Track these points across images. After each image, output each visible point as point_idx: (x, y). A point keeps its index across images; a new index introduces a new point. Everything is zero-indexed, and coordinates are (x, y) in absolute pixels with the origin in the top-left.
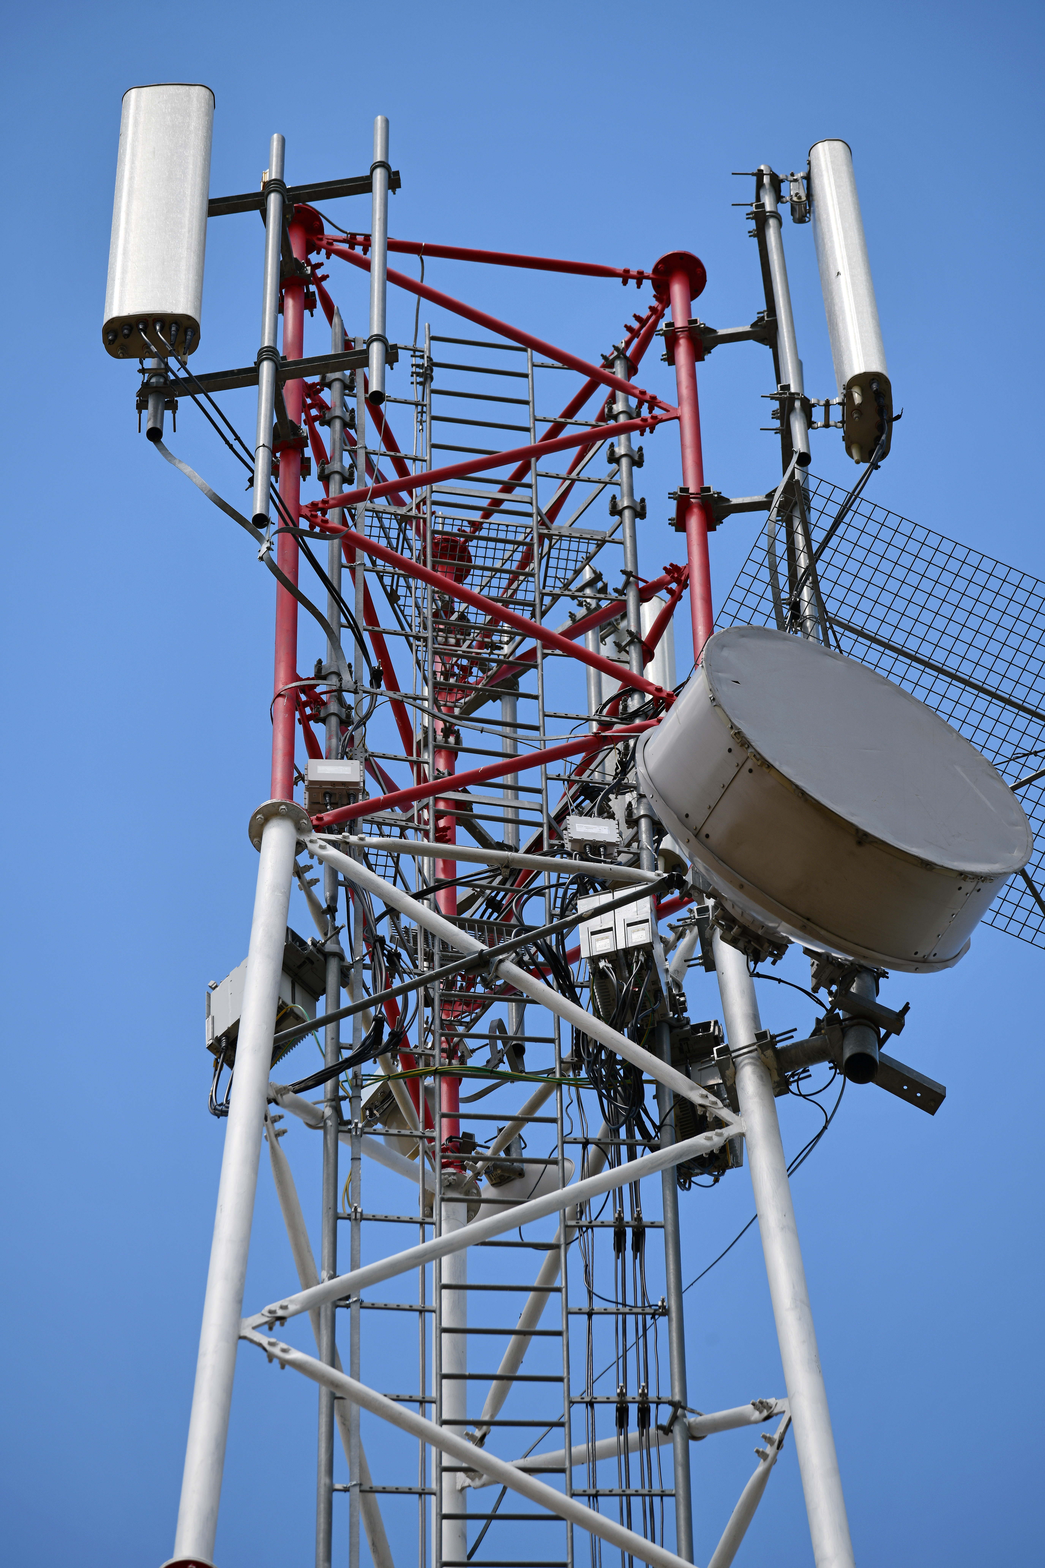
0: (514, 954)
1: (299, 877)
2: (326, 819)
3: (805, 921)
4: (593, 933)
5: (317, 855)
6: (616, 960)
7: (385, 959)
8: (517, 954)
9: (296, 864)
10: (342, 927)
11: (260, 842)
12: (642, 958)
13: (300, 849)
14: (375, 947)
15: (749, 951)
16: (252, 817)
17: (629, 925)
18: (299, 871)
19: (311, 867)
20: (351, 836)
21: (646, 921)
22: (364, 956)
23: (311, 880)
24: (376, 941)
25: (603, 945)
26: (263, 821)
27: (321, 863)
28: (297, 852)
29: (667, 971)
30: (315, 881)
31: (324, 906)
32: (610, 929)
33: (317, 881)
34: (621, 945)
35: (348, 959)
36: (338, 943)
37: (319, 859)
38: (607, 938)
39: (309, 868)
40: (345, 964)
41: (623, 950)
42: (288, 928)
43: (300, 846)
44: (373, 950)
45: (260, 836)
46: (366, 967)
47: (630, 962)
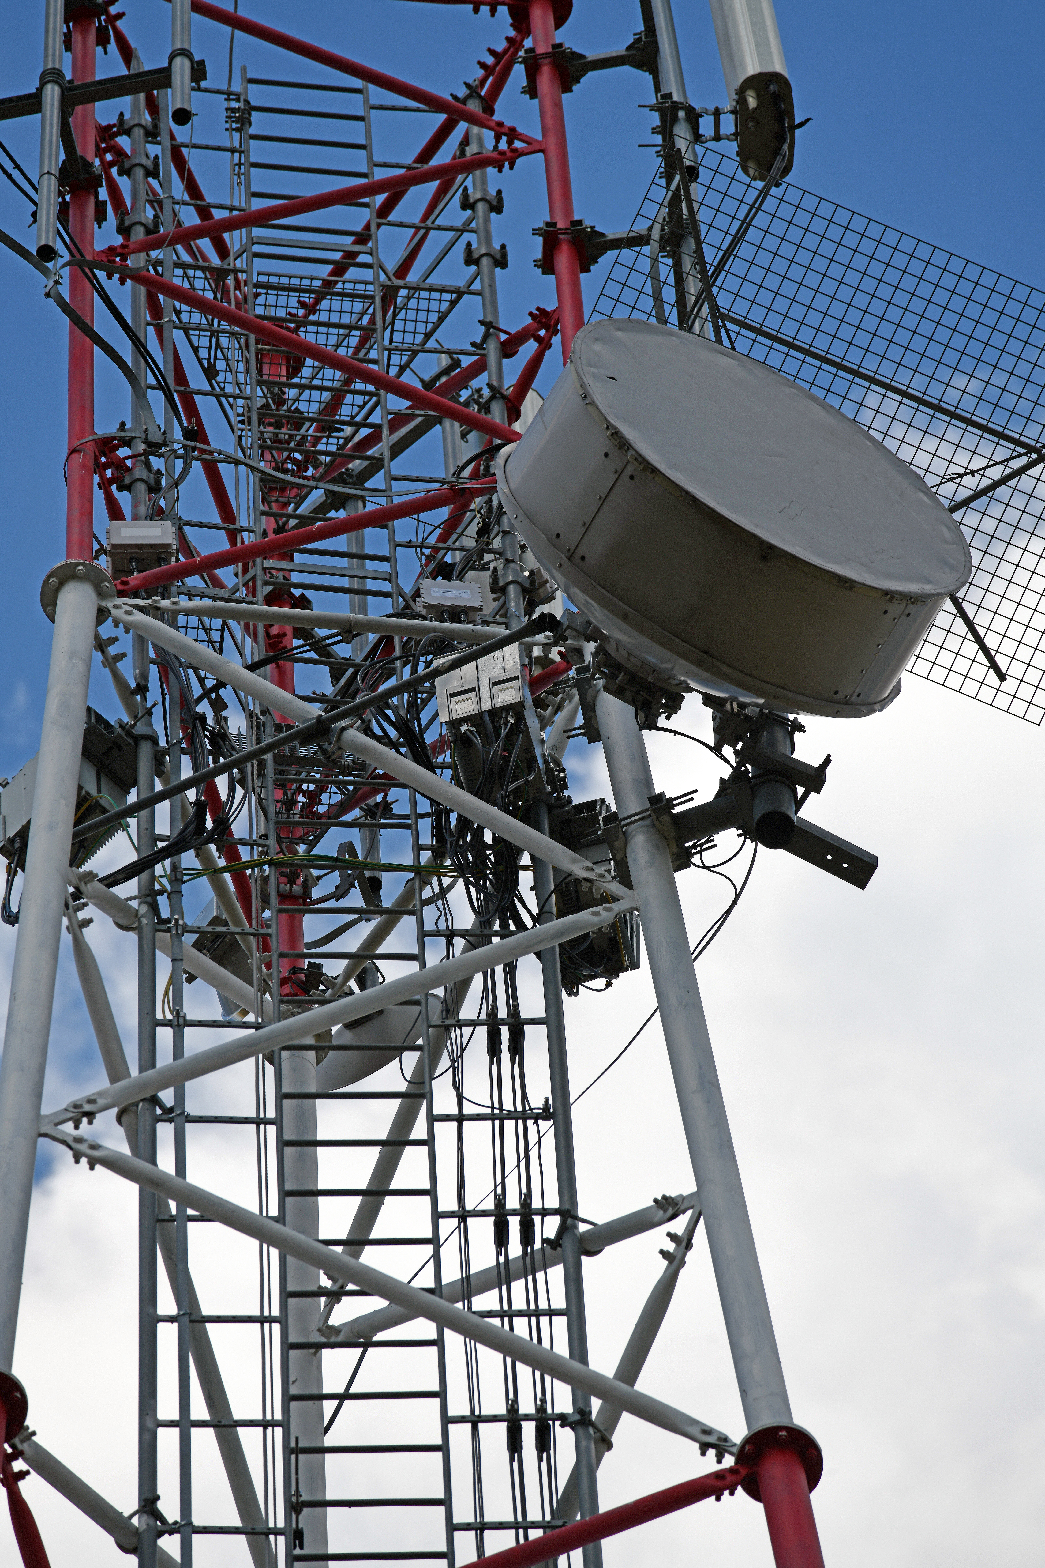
0: (359, 722)
1: (103, 652)
2: (133, 583)
3: (703, 654)
4: (453, 695)
5: (123, 622)
6: (480, 724)
7: (207, 741)
8: (363, 721)
9: (97, 636)
10: (155, 705)
11: (54, 611)
12: (512, 720)
13: (102, 617)
14: (195, 727)
15: (638, 704)
16: (44, 582)
17: (495, 684)
18: (101, 645)
19: (116, 639)
20: (162, 601)
21: (516, 678)
22: (182, 739)
23: (117, 655)
24: (196, 719)
25: (465, 707)
26: (57, 585)
27: (127, 631)
28: (100, 621)
29: (542, 742)
30: (121, 656)
31: (133, 685)
32: (473, 690)
33: (124, 655)
34: (486, 706)
35: (163, 743)
36: (151, 725)
37: (125, 627)
38: (469, 699)
39: (113, 640)
40: (159, 749)
41: (489, 711)
42: (89, 709)
43: (102, 614)
44: (192, 730)
45: (54, 604)
46: (183, 751)
47: (497, 725)
